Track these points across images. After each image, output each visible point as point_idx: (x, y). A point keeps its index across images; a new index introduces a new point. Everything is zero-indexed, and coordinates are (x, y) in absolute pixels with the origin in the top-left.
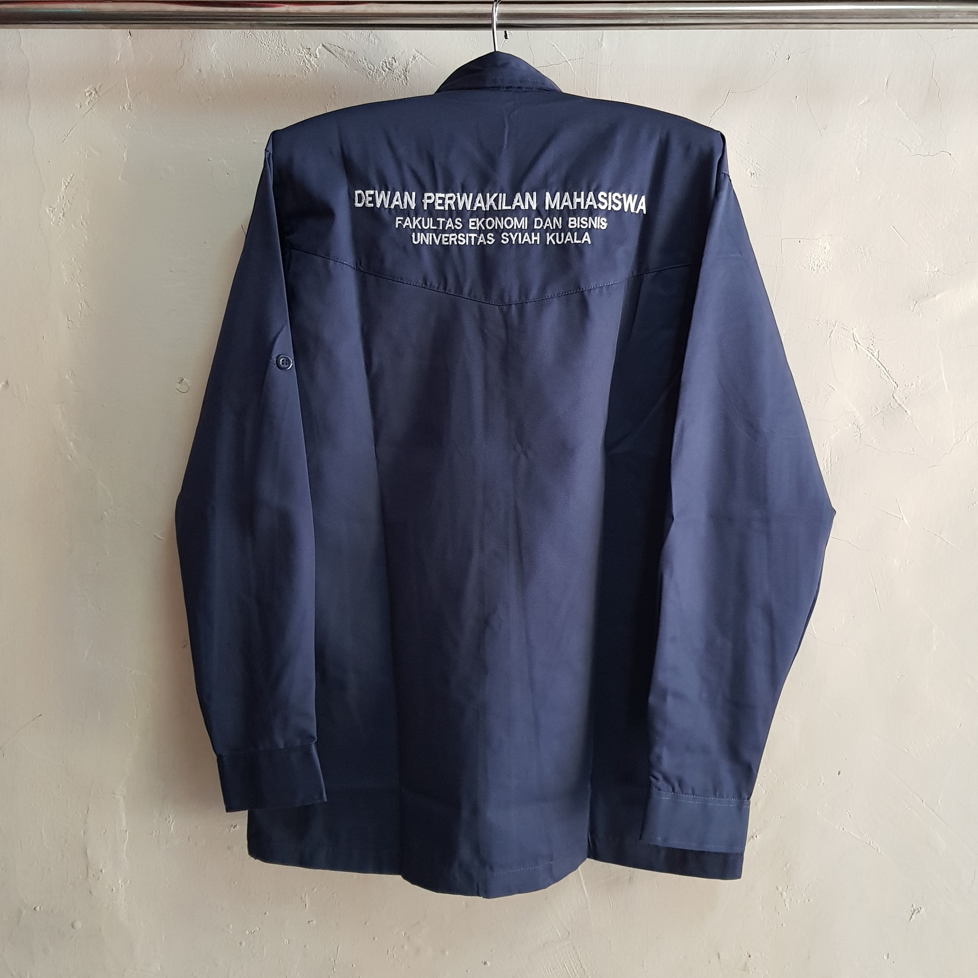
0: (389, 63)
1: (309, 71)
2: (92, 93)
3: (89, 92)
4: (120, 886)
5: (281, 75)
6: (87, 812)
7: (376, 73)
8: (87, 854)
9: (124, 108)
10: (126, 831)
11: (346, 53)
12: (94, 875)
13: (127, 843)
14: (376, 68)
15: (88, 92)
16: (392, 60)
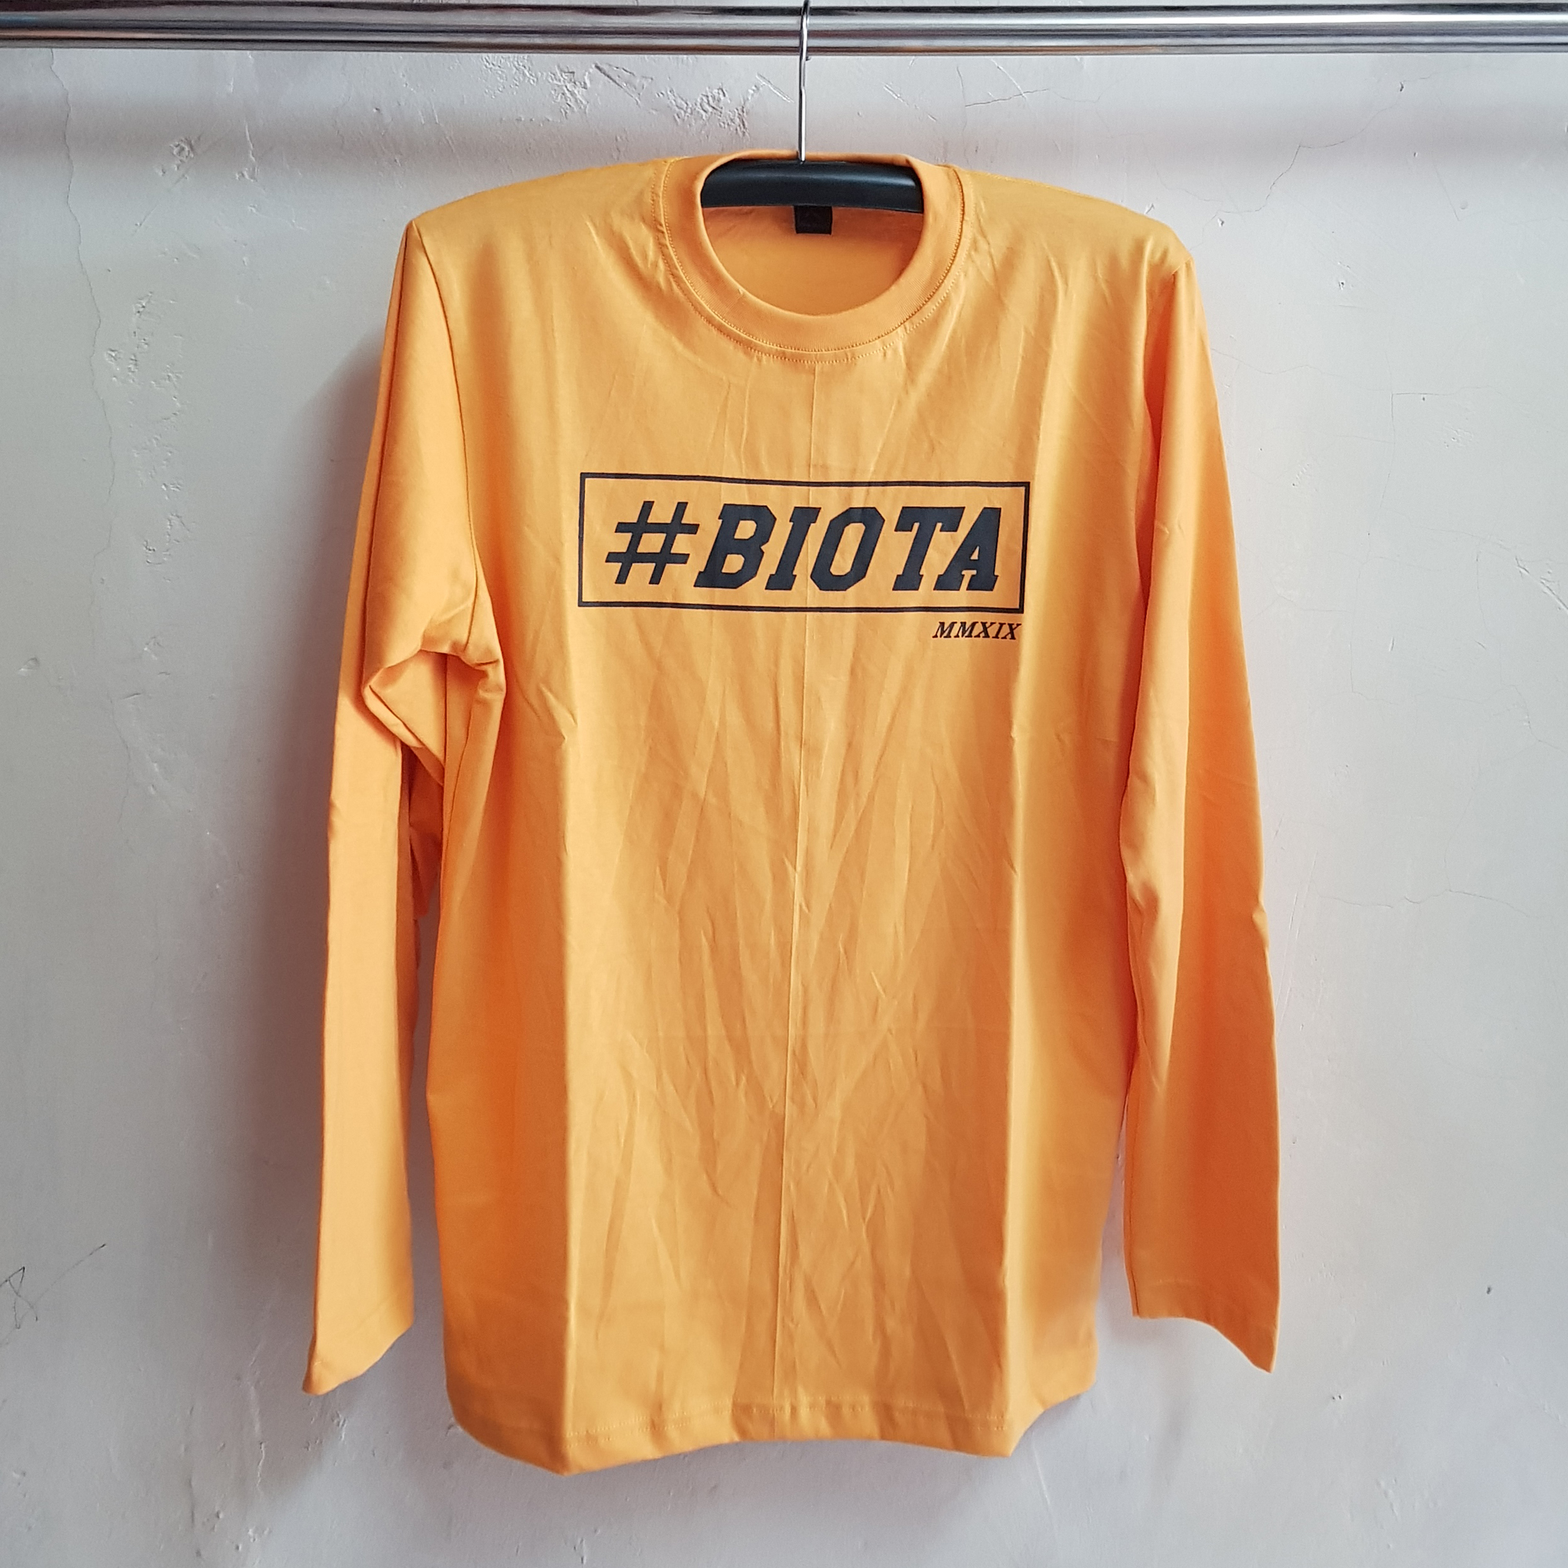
0: (714, 98)
1: (573, 111)
2: (183, 149)
3: (179, 148)
4: (252, 1540)
5: (523, 119)
6: (191, 1413)
7: (691, 114)
8: (190, 1486)
9: (243, 175)
10: (261, 1444)
11: (638, 79)
12: (204, 1524)
13: (263, 1466)
14: (691, 106)
15: (177, 146)
16: (719, 93)
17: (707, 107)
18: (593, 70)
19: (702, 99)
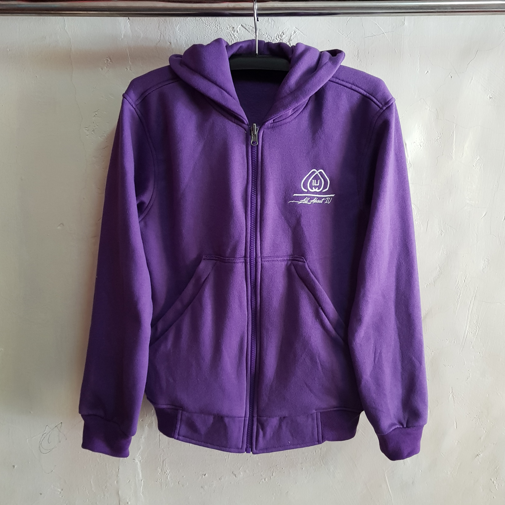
17: (278, 38)
18: (240, 26)
19: (276, 36)
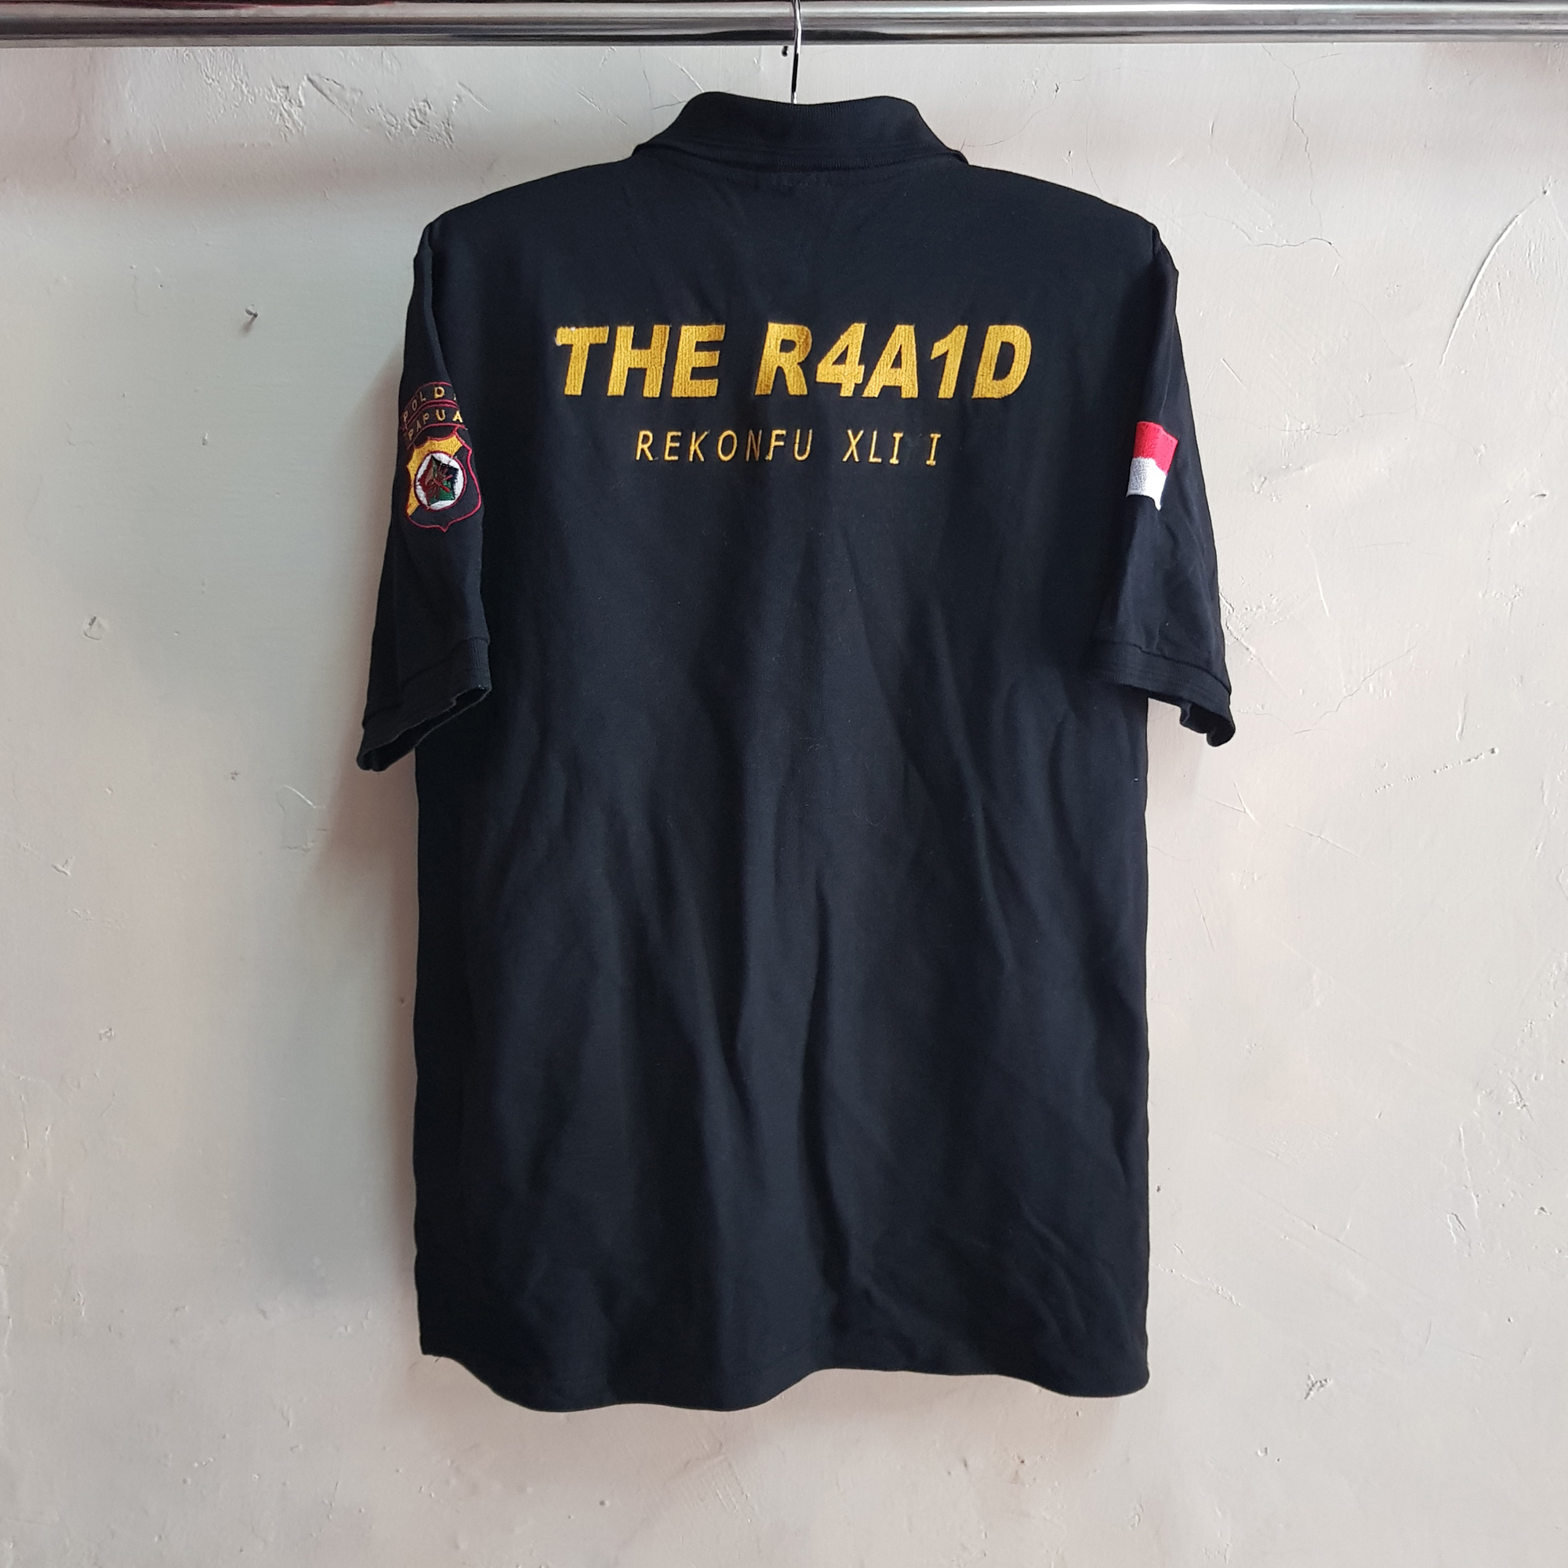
0: (420, 111)
1: (291, 131)
5: (245, 145)
7: (401, 129)
11: (348, 95)
14: (400, 122)
16: (424, 106)
